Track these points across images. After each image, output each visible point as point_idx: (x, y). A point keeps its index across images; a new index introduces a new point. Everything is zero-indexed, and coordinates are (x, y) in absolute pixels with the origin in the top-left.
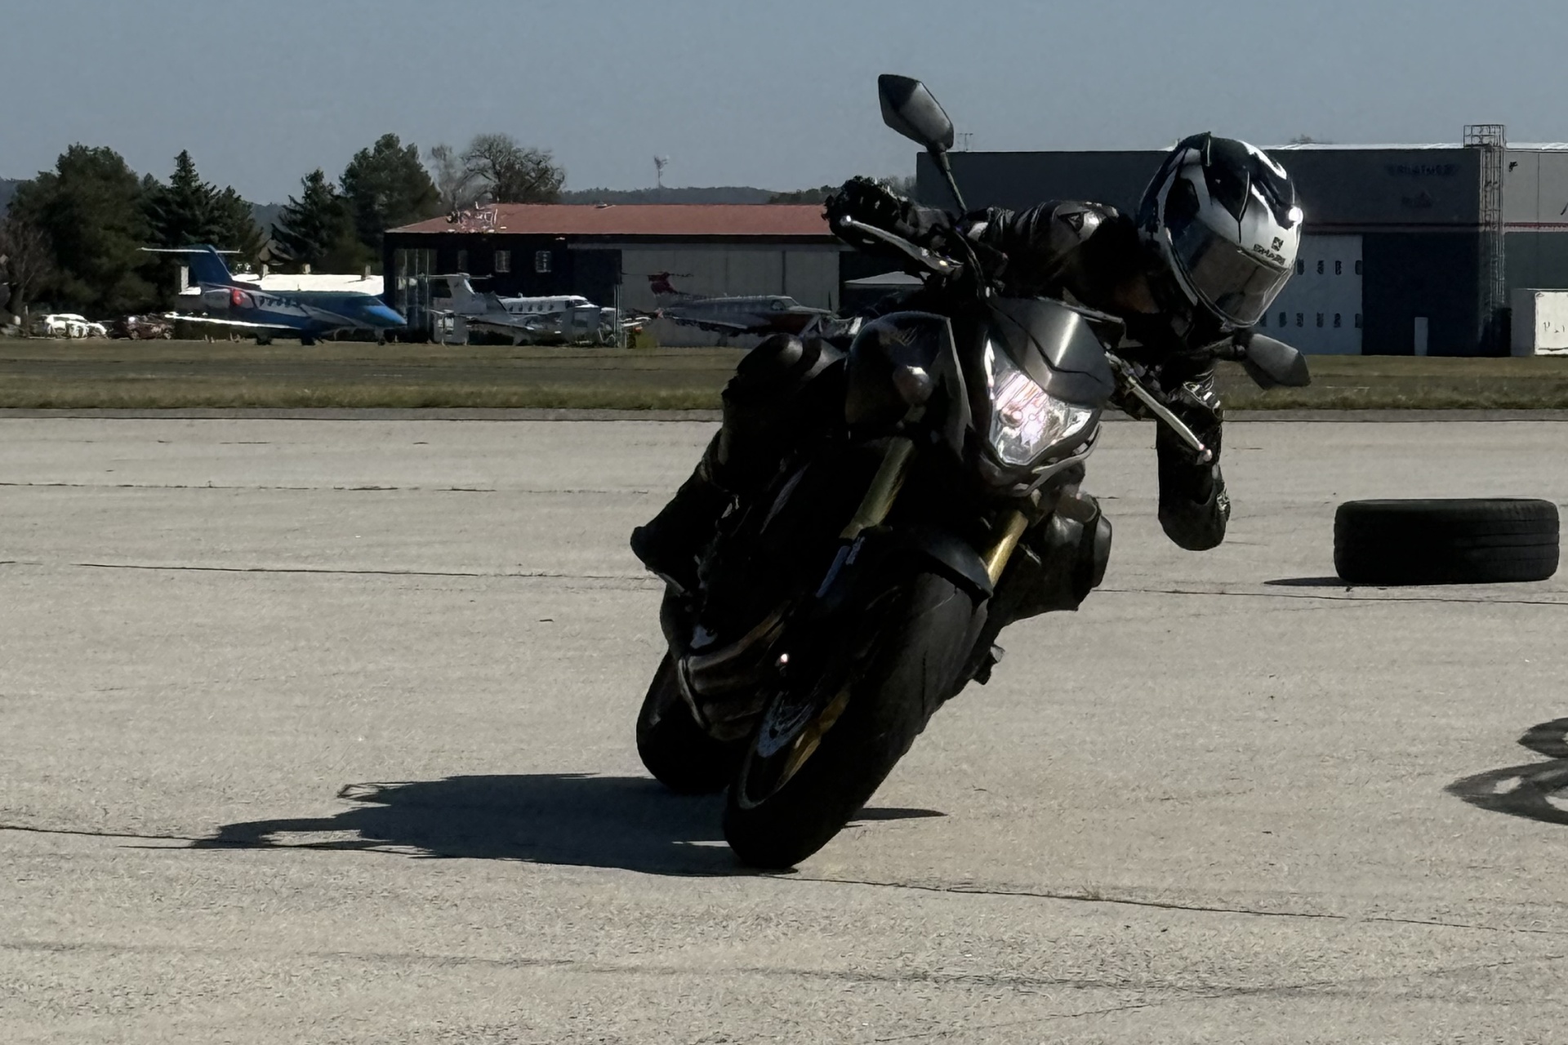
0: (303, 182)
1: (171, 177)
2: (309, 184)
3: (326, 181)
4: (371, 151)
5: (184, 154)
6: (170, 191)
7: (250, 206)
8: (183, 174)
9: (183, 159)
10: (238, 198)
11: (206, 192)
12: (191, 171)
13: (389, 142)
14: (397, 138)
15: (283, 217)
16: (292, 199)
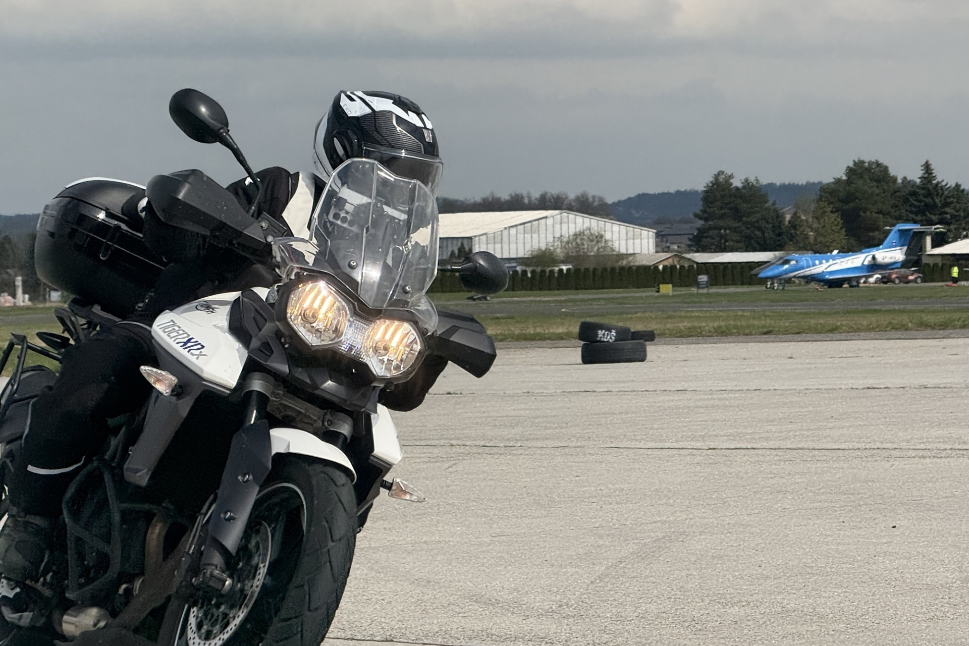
1: (919, 178)
5: (927, 162)
6: (918, 187)
8: (926, 175)
9: (927, 167)
10: (965, 190)
11: (942, 186)
12: (931, 174)
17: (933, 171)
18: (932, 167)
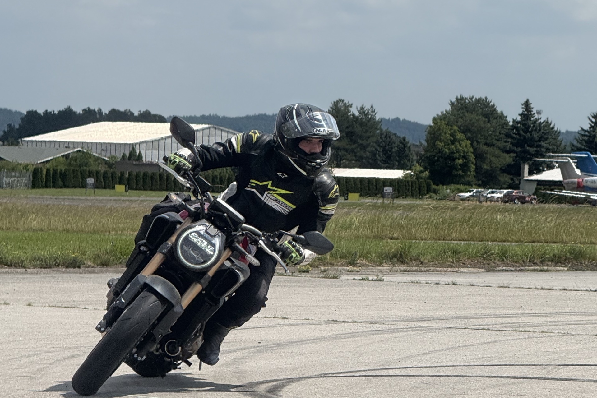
0: (589, 119)
1: (520, 115)
5: (527, 101)
6: (518, 122)
7: (559, 132)
8: (526, 112)
9: (527, 105)
10: (553, 128)
11: (540, 123)
12: (531, 111)
15: (577, 138)
16: (583, 128)
17: (532, 110)
18: (532, 106)
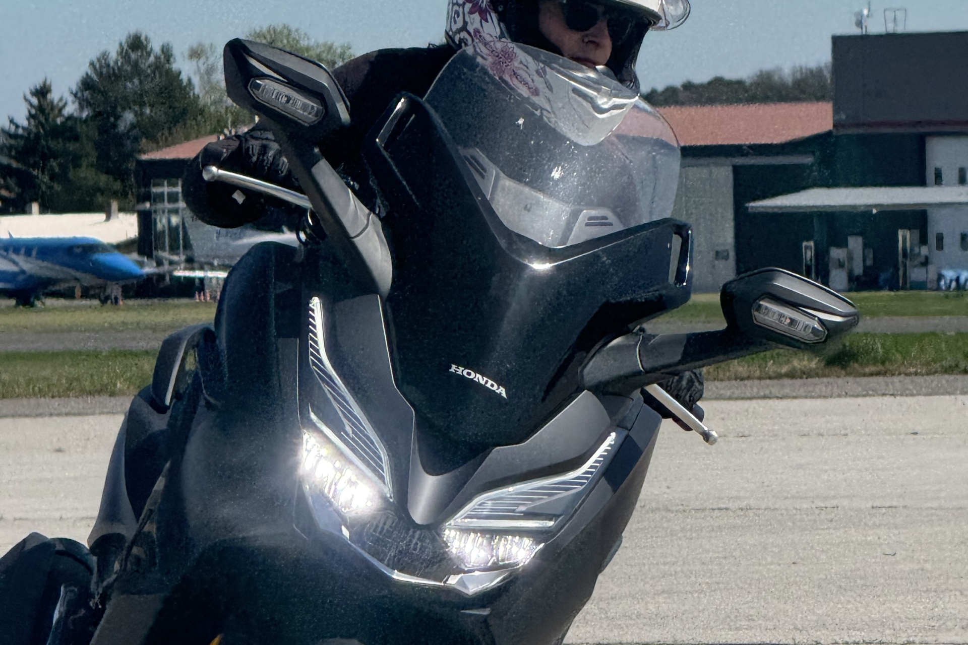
0: (26, 98)
2: (35, 101)
3: (54, 96)
4: (113, 55)
13: (136, 44)
14: (146, 39)
16: (12, 121)
